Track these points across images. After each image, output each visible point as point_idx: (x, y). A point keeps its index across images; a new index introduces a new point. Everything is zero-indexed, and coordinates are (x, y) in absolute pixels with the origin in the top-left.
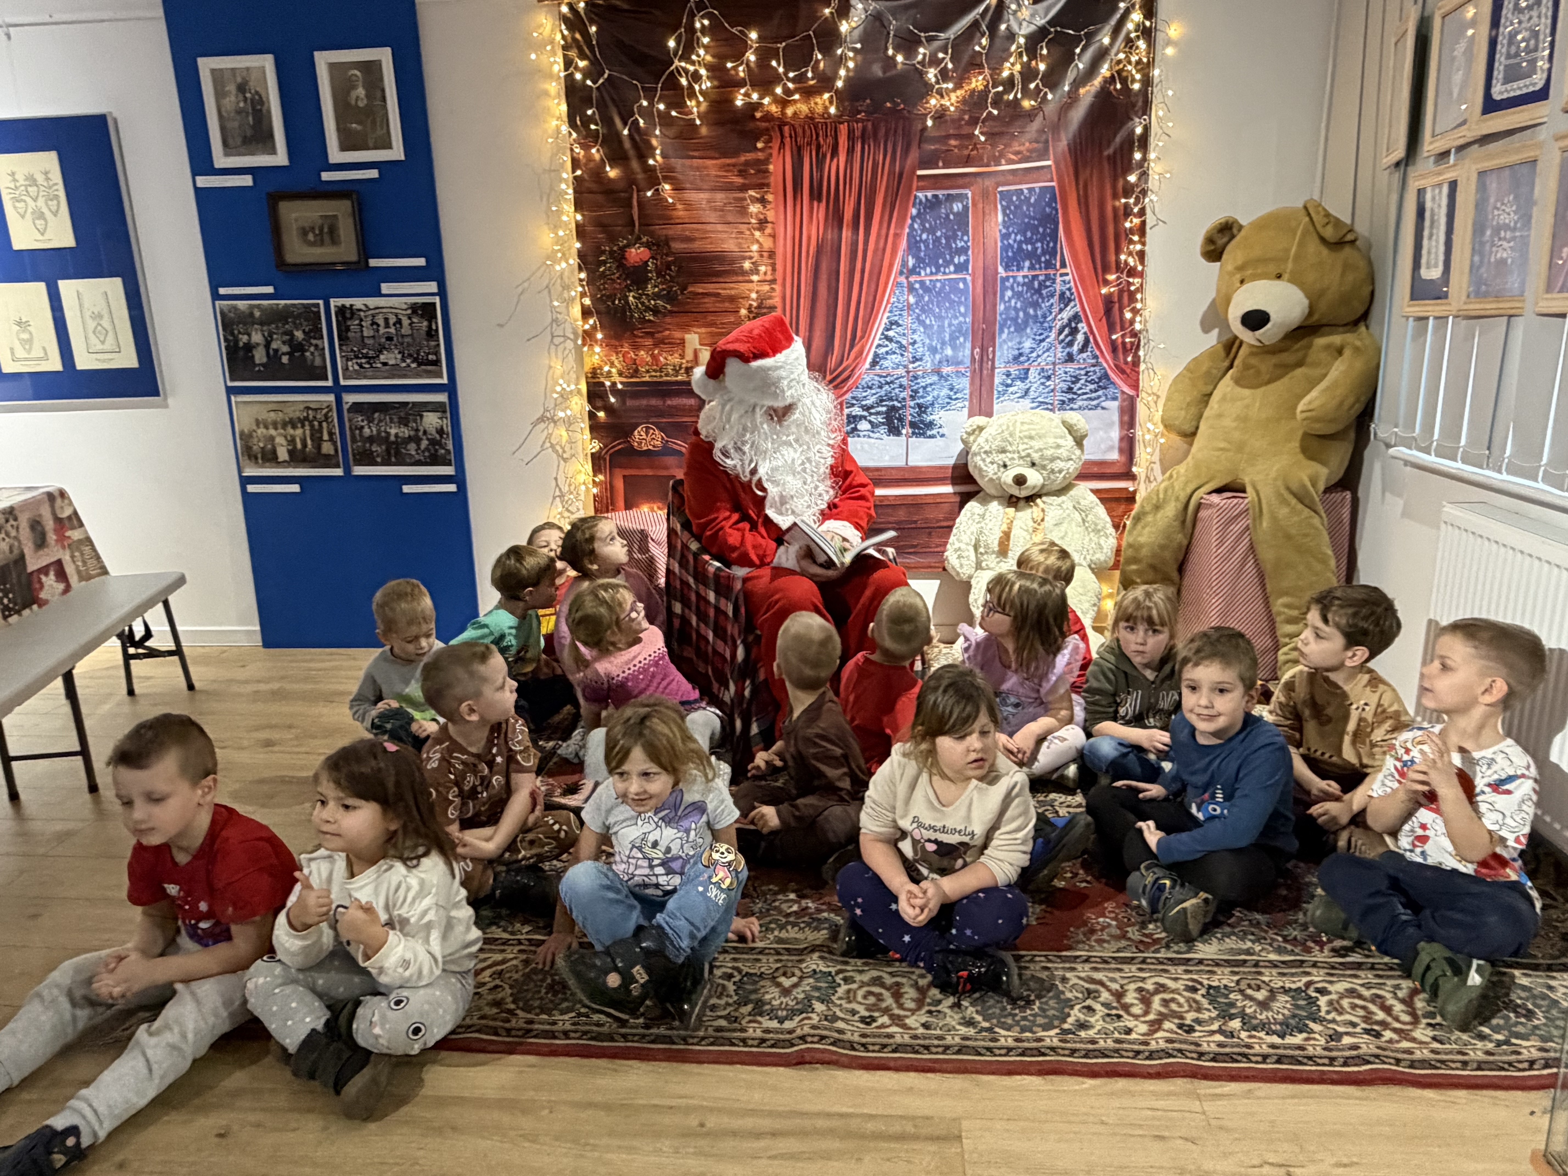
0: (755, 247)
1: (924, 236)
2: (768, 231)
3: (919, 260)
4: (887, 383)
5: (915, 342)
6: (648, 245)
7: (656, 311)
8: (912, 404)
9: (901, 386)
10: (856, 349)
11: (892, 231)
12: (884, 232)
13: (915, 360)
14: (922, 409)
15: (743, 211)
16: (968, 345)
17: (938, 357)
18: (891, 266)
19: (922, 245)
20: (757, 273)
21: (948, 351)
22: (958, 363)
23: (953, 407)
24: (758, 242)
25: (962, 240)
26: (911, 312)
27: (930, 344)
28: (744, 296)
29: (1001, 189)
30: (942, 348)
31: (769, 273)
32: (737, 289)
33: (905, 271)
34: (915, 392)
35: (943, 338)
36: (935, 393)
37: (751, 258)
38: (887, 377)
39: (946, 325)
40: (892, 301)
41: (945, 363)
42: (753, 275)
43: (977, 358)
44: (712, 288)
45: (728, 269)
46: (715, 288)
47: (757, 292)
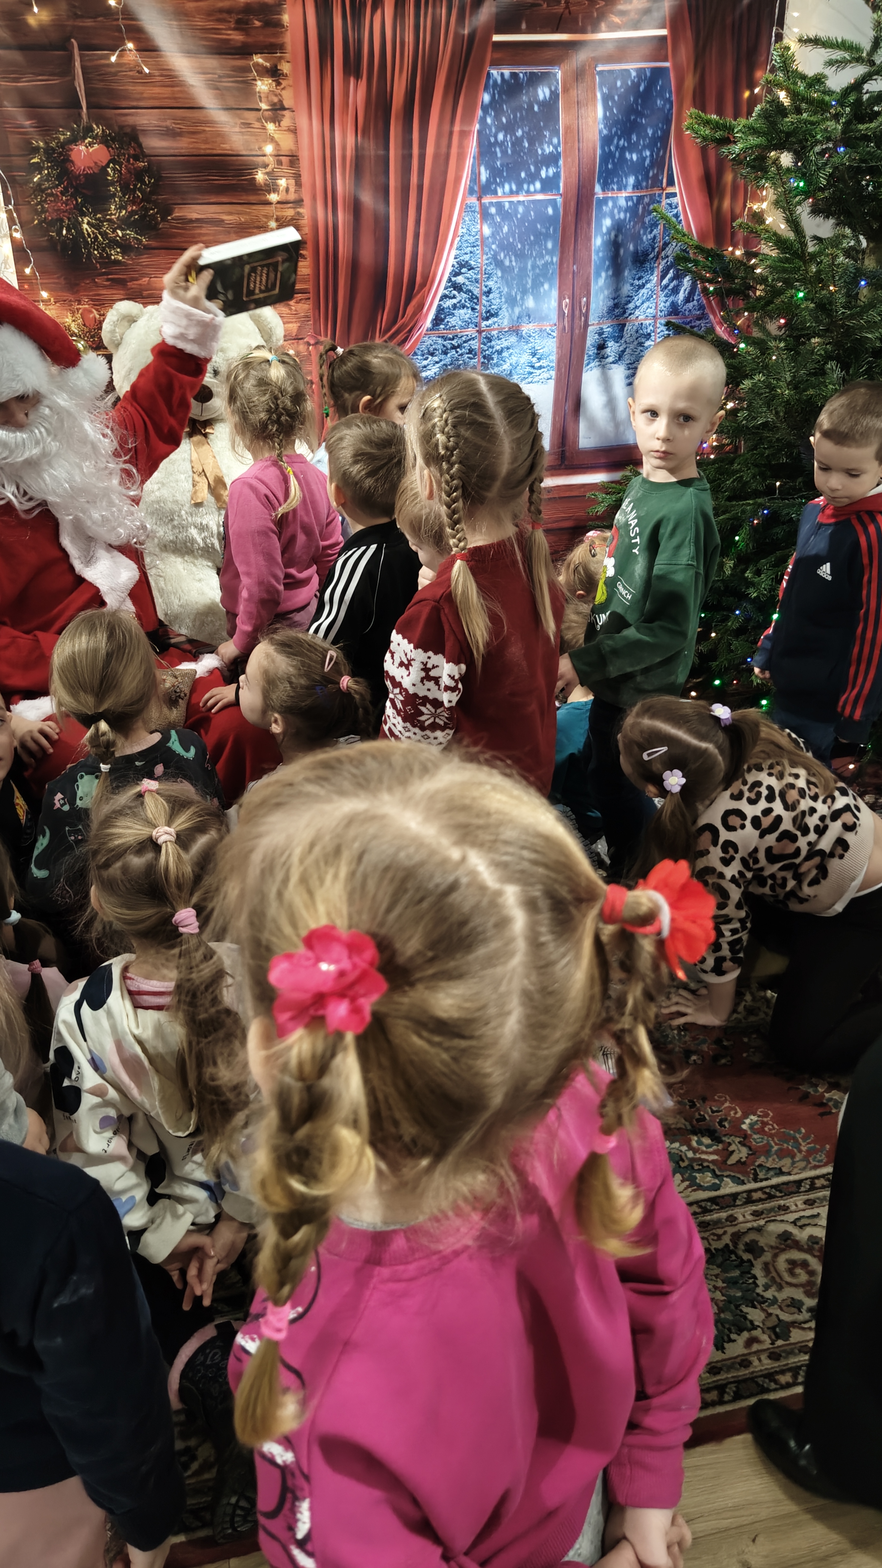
0: (269, 149)
1: (501, 137)
2: (286, 122)
3: (495, 173)
6: (105, 140)
7: (125, 247)
10: (414, 303)
11: (457, 128)
12: (446, 128)
13: (489, 315)
15: (247, 88)
17: (517, 310)
18: (458, 180)
19: (498, 150)
20: (275, 190)
21: (530, 303)
22: (542, 319)
23: (536, 379)
24: (272, 140)
25: (550, 143)
26: (486, 249)
27: (509, 294)
28: (260, 224)
29: (600, 68)
30: (522, 299)
31: (292, 189)
32: (249, 214)
33: (476, 188)
34: (489, 358)
35: (524, 286)
36: (514, 359)
37: (266, 166)
38: (453, 339)
39: (529, 267)
40: (461, 231)
41: (525, 319)
42: (270, 193)
43: (566, 311)
44: (211, 212)
45: (236, 182)
46: (216, 211)
47: (277, 220)
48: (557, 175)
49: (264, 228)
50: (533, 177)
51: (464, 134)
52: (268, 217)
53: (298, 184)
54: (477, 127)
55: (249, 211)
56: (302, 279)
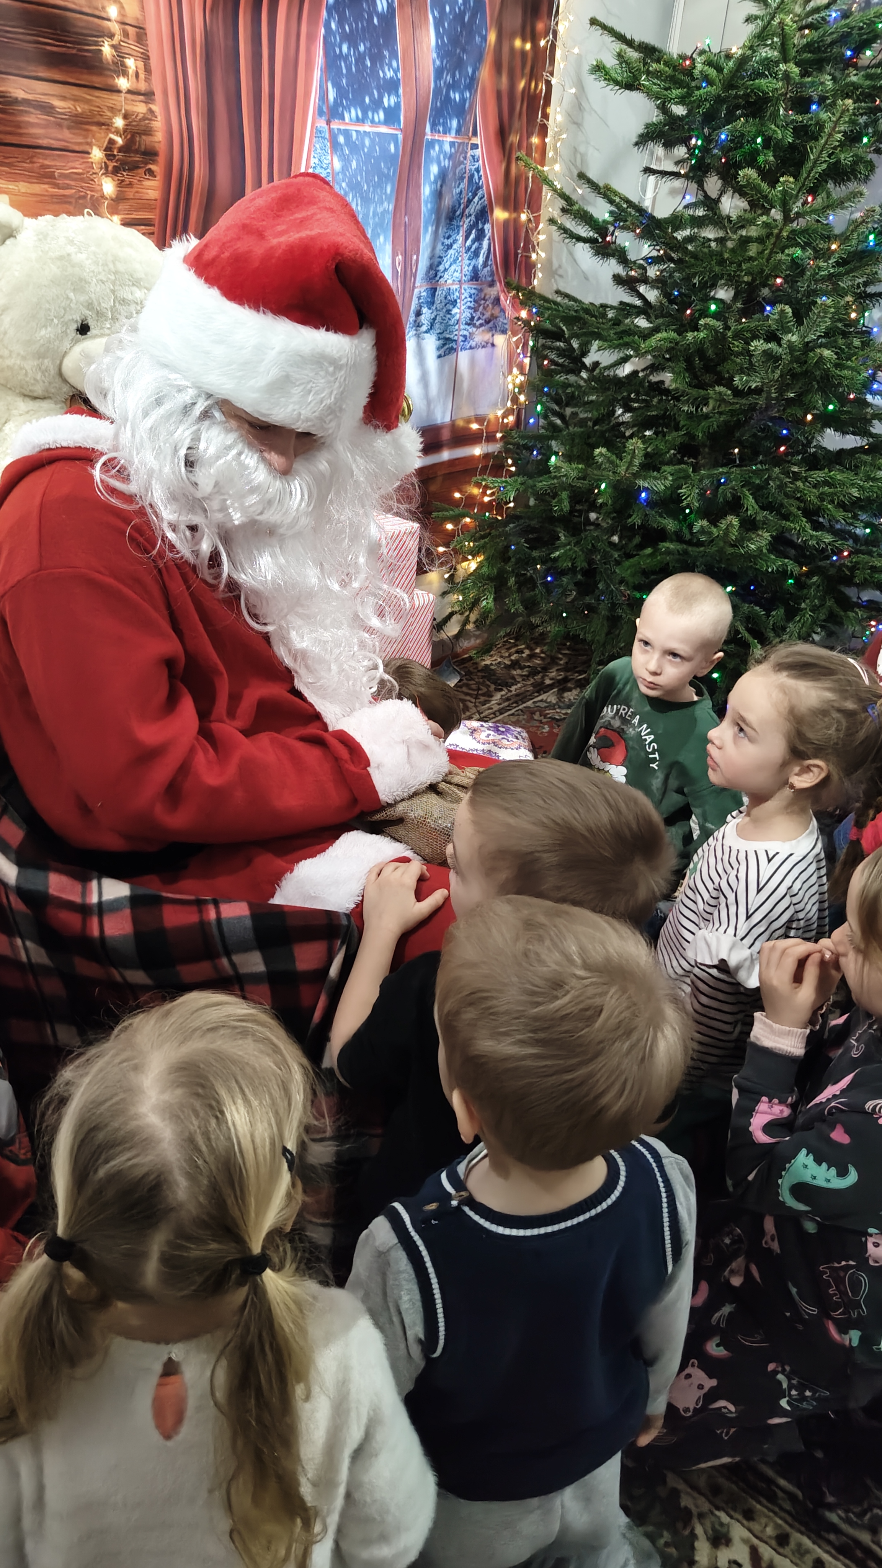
0: (113, 11)
1: (345, 48)
3: (341, 93)
12: (294, 28)
16: (388, 248)
18: (307, 95)
19: (343, 65)
20: (125, 73)
25: (390, 66)
28: (102, 120)
31: (142, 76)
32: (88, 102)
33: (325, 110)
37: (111, 36)
42: (118, 76)
43: (399, 270)
44: (39, 91)
45: (74, 51)
46: (46, 92)
47: (125, 117)
48: (398, 104)
49: (106, 125)
50: (377, 104)
51: (312, 38)
52: (114, 110)
53: (148, 70)
54: (323, 30)
55: (89, 97)
56: (147, 206)
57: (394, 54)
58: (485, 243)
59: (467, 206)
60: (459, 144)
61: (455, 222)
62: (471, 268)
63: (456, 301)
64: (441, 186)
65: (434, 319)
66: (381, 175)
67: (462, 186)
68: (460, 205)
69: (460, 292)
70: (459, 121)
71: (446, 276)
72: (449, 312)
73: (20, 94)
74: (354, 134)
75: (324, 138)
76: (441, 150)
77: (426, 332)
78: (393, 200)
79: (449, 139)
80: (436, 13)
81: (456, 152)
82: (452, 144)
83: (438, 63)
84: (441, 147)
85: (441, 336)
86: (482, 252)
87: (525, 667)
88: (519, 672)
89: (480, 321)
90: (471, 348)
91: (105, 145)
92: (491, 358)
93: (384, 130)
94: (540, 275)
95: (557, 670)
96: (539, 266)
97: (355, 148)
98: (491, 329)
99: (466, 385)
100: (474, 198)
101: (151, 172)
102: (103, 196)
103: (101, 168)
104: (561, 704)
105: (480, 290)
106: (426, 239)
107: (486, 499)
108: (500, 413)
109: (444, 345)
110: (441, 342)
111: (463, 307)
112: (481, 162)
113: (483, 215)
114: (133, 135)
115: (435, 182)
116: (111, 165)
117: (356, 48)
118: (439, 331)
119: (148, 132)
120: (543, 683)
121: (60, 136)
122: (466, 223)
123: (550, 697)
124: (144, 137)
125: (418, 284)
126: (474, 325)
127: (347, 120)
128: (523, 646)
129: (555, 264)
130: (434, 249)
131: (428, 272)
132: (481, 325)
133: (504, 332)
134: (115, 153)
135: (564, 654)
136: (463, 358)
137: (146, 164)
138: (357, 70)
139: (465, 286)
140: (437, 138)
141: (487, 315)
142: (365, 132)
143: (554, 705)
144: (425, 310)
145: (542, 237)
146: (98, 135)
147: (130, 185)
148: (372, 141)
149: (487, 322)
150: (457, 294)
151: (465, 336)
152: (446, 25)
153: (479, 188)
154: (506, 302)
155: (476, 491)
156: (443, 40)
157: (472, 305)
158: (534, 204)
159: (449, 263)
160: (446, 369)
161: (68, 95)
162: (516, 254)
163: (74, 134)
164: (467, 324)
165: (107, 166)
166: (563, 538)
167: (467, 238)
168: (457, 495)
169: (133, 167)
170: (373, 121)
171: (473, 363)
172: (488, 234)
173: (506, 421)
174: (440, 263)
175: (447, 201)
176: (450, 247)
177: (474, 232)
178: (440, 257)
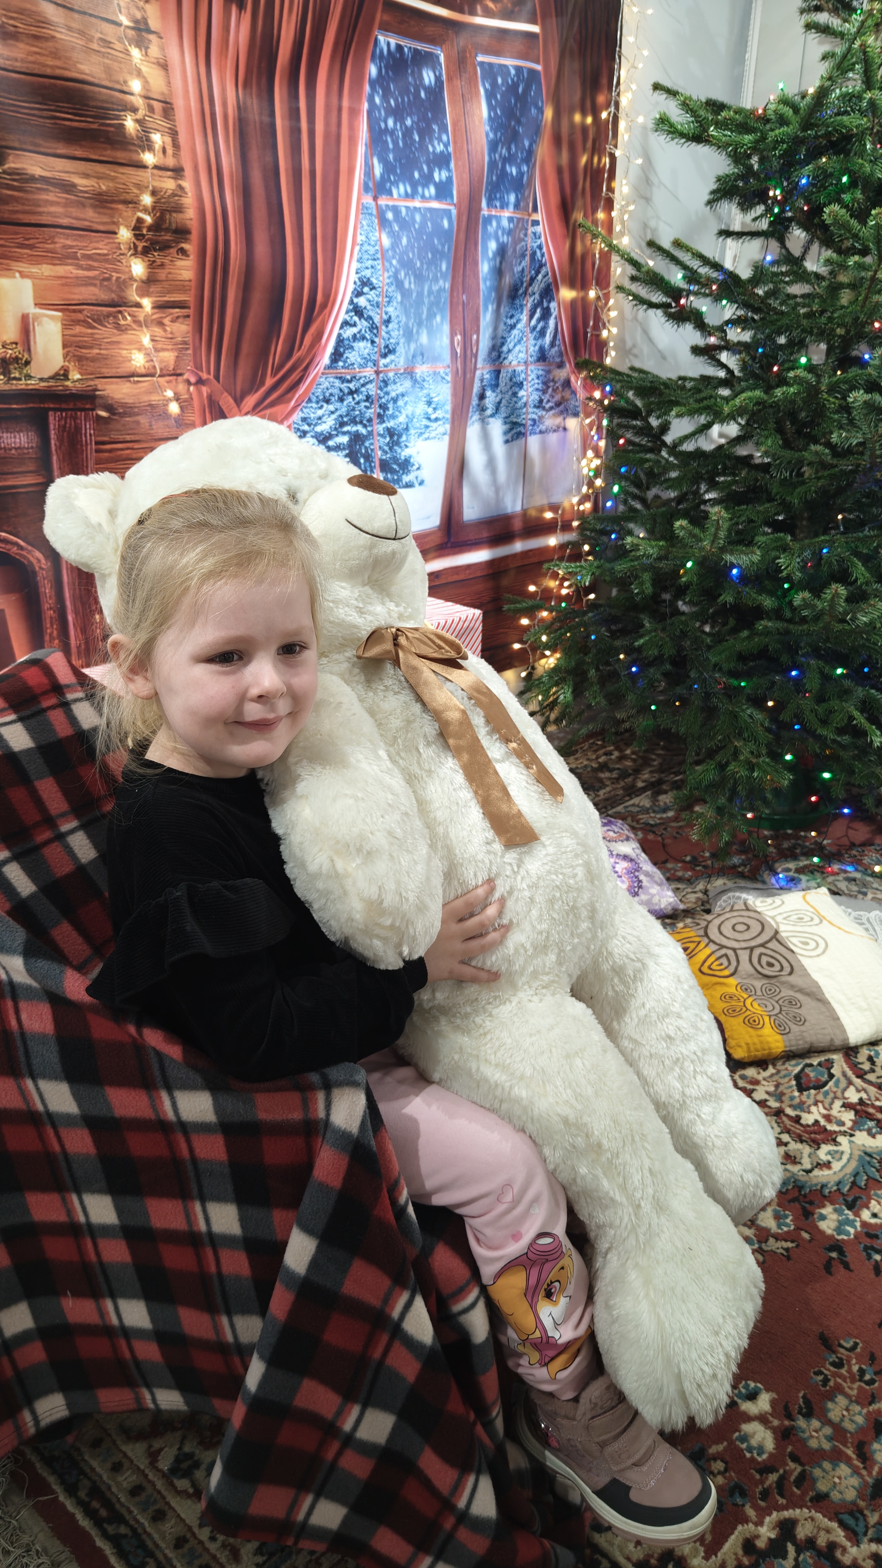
0: (136, 85)
1: (391, 123)
3: (388, 168)
4: (351, 393)
5: (388, 322)
8: (380, 428)
9: (368, 398)
10: (313, 330)
11: (345, 103)
13: (389, 351)
14: (394, 436)
16: (446, 328)
17: (413, 346)
18: (351, 169)
19: (389, 139)
20: (150, 148)
21: (424, 339)
22: (436, 359)
23: (433, 434)
24: (139, 74)
25: (440, 140)
26: (387, 264)
27: (407, 325)
28: (128, 197)
29: (480, 58)
30: (418, 332)
31: (170, 151)
32: (113, 179)
33: (371, 185)
34: (384, 407)
35: (420, 315)
36: (409, 410)
37: (135, 110)
38: (349, 381)
39: (426, 293)
40: (360, 238)
41: (419, 358)
42: (143, 151)
43: (458, 351)
44: (60, 168)
45: (95, 126)
46: (67, 169)
47: (154, 193)
48: (449, 179)
49: (133, 203)
50: (428, 179)
51: (354, 112)
52: (141, 187)
53: (176, 145)
54: (366, 106)
55: (113, 174)
56: (182, 288)
57: (443, 128)
58: (552, 322)
59: (530, 284)
60: (519, 220)
61: (517, 302)
62: (537, 348)
63: (522, 383)
64: (501, 263)
65: (499, 403)
66: (435, 252)
67: (524, 264)
68: (522, 283)
69: (526, 373)
70: (517, 196)
71: (510, 357)
72: (515, 394)
73: (37, 171)
74: (404, 211)
75: (371, 214)
76: (499, 225)
77: (492, 416)
78: (449, 278)
79: (506, 214)
80: (487, 86)
81: (516, 227)
82: (510, 219)
83: (491, 135)
84: (498, 223)
85: (508, 420)
86: (549, 332)
87: (614, 769)
88: (607, 774)
89: (550, 404)
90: (541, 432)
91: (133, 224)
92: (563, 442)
93: (435, 205)
94: (613, 353)
95: (651, 772)
96: (612, 344)
97: (405, 225)
98: (562, 413)
99: (537, 470)
100: (537, 275)
101: (183, 251)
102: (132, 278)
103: (130, 249)
104: (656, 809)
105: (548, 372)
106: (486, 318)
107: (564, 592)
108: (575, 500)
109: (511, 429)
110: (508, 426)
111: (530, 390)
112: (543, 238)
113: (548, 293)
114: (163, 212)
115: (494, 258)
116: (141, 245)
117: (403, 123)
118: (504, 415)
119: (179, 209)
120: (633, 786)
121: (82, 216)
122: (529, 302)
123: (644, 801)
124: (174, 215)
125: (480, 365)
126: (544, 408)
127: (395, 195)
128: (612, 748)
129: (629, 344)
130: (495, 329)
131: (490, 353)
132: (551, 408)
133: (576, 415)
134: (145, 232)
135: (659, 755)
136: (533, 442)
137: (178, 243)
138: (405, 143)
139: (531, 367)
140: (493, 213)
141: (558, 397)
142: (415, 208)
143: (648, 809)
144: (489, 393)
145: (613, 314)
146: (125, 214)
147: (162, 265)
148: (423, 216)
149: (558, 404)
150: (523, 376)
151: (534, 420)
152: (499, 97)
153: (541, 266)
154: (577, 383)
155: (553, 584)
156: (496, 113)
157: (540, 387)
158: (603, 280)
159: (512, 344)
160: (515, 452)
161: (89, 172)
162: (586, 333)
163: (99, 213)
164: (535, 406)
165: (135, 247)
166: (648, 625)
167: (531, 317)
168: (532, 588)
169: (164, 247)
170: (423, 197)
171: (544, 448)
172: (554, 313)
173: (582, 508)
174: (503, 344)
175: (507, 280)
176: (513, 327)
177: (538, 310)
178: (503, 338)
